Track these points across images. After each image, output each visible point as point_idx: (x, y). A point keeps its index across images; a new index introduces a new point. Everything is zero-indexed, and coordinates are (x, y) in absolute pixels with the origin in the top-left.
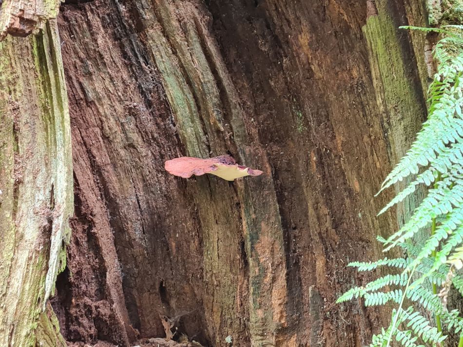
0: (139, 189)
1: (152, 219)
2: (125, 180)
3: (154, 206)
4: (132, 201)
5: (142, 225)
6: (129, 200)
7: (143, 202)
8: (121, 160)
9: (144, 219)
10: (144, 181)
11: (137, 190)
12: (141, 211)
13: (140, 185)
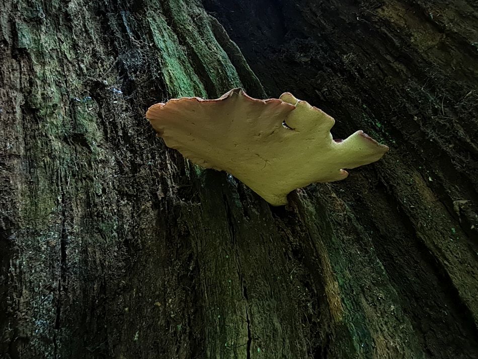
0: (72, 219)
1: (84, 290)
2: (47, 196)
3: (98, 262)
4: (48, 243)
5: (57, 303)
6: (41, 240)
7: (74, 248)
8: (50, 155)
9: (65, 290)
10: (88, 205)
11: (69, 220)
12: (64, 270)
13: (78, 212)
